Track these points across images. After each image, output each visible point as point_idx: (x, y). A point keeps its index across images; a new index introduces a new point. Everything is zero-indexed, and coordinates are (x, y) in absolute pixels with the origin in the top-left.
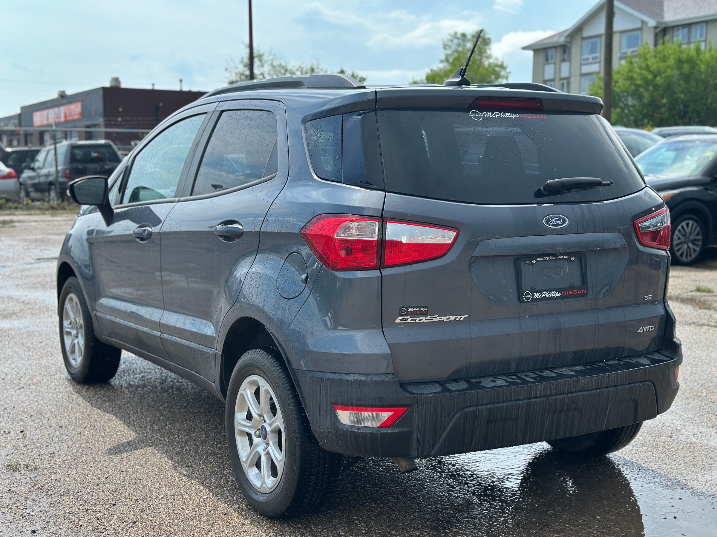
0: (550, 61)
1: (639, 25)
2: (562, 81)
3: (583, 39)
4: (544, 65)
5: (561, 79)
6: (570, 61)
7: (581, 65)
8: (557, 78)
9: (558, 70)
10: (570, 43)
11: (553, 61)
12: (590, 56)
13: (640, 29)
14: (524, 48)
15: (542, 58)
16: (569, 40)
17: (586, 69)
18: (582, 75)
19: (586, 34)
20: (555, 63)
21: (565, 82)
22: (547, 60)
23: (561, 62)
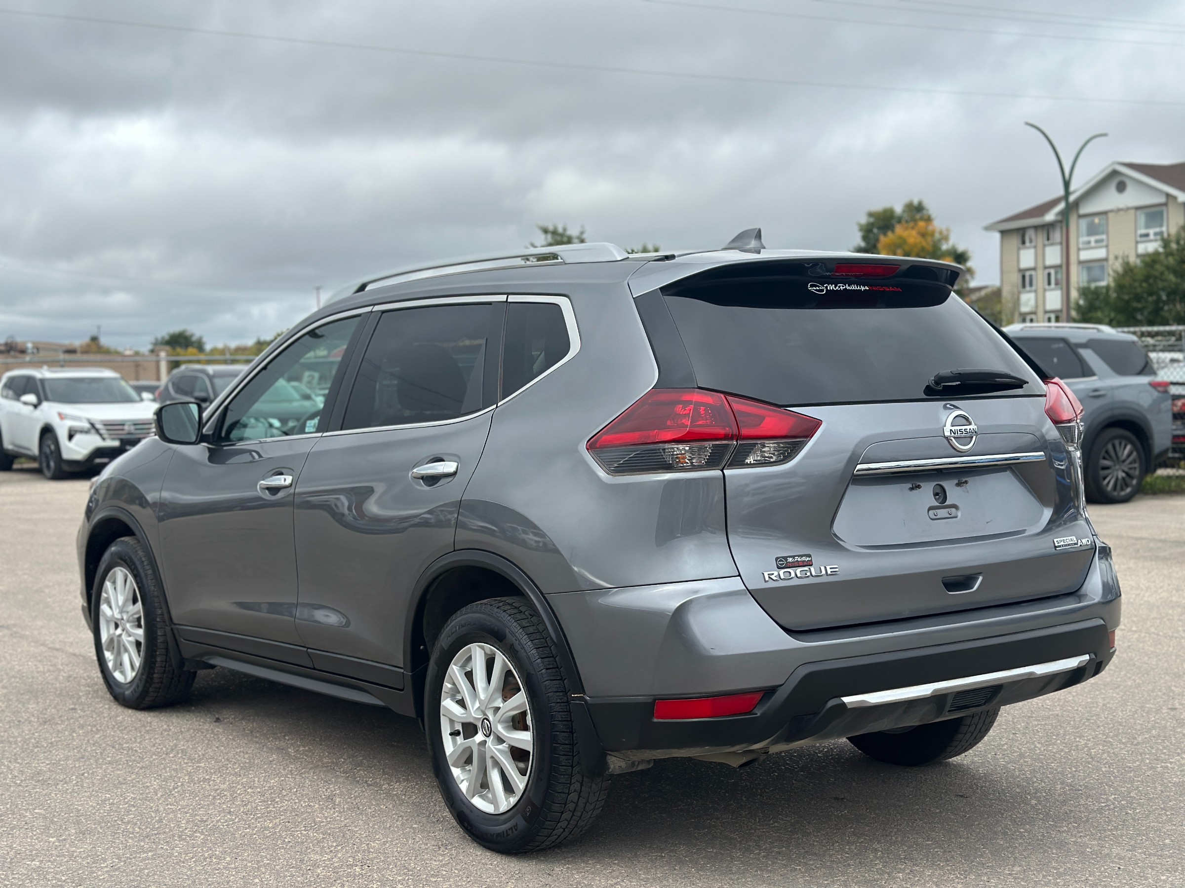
0: (1027, 244)
1: (1162, 200)
2: (1047, 271)
3: (1079, 217)
4: (1019, 249)
5: (1046, 268)
7: (1079, 250)
8: (1040, 265)
9: (1040, 256)
10: (1061, 222)
11: (1033, 244)
12: (1093, 239)
13: (1165, 204)
14: (988, 228)
15: (1015, 241)
16: (1059, 218)
17: (1085, 255)
18: (1080, 263)
19: (1083, 210)
20: (1035, 247)
21: (1052, 271)
22: (1024, 242)
23: (1044, 246)
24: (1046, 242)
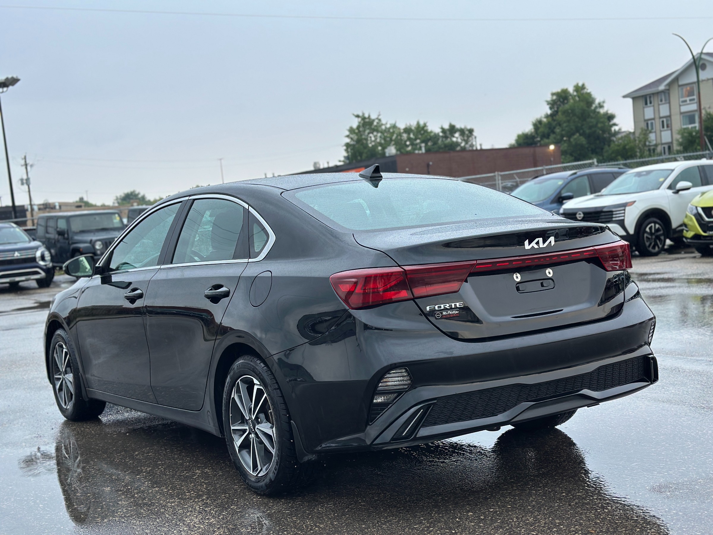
0: (649, 104)
2: (661, 120)
3: (679, 86)
4: (644, 108)
5: (660, 118)
6: (669, 103)
7: (680, 106)
8: (657, 116)
9: (657, 111)
10: (668, 90)
11: (652, 104)
12: (688, 99)
14: (624, 97)
15: (641, 103)
16: (667, 88)
17: (684, 109)
18: (681, 113)
19: (681, 83)
20: (653, 106)
21: (665, 120)
22: (646, 104)
23: (659, 105)
24: (660, 103)
